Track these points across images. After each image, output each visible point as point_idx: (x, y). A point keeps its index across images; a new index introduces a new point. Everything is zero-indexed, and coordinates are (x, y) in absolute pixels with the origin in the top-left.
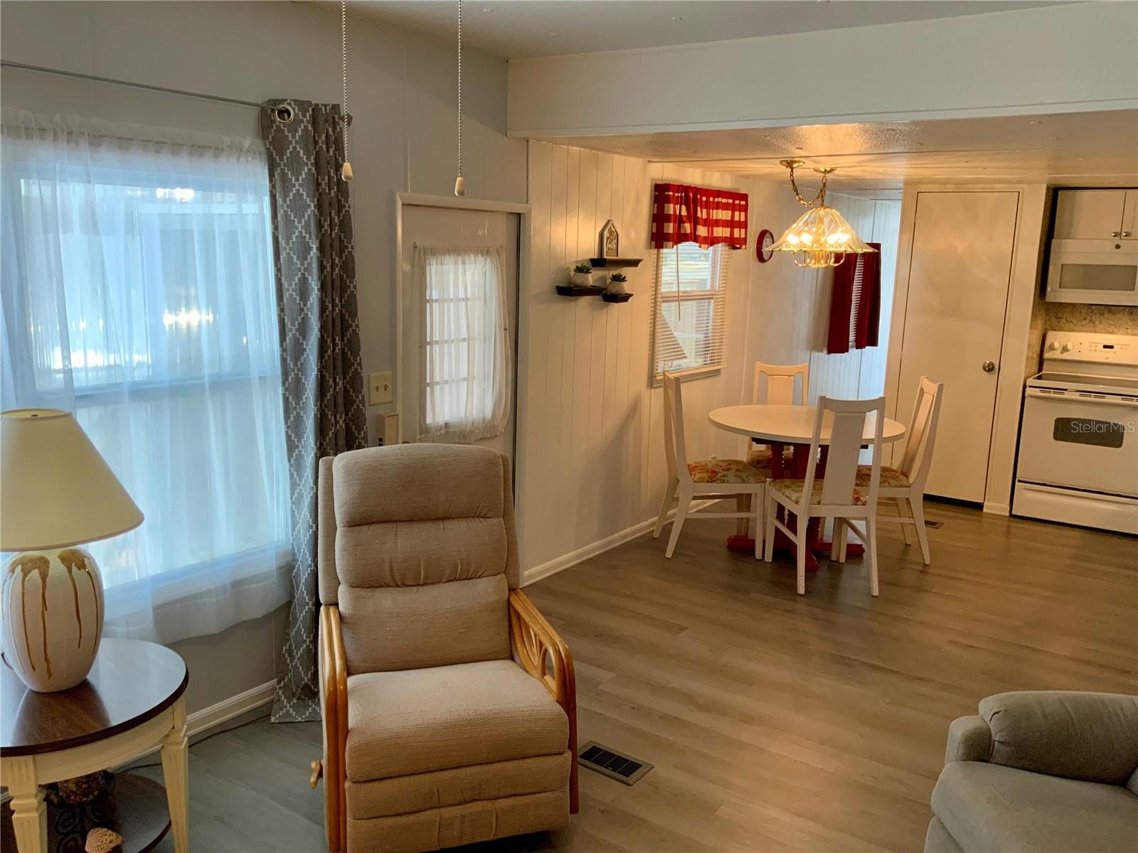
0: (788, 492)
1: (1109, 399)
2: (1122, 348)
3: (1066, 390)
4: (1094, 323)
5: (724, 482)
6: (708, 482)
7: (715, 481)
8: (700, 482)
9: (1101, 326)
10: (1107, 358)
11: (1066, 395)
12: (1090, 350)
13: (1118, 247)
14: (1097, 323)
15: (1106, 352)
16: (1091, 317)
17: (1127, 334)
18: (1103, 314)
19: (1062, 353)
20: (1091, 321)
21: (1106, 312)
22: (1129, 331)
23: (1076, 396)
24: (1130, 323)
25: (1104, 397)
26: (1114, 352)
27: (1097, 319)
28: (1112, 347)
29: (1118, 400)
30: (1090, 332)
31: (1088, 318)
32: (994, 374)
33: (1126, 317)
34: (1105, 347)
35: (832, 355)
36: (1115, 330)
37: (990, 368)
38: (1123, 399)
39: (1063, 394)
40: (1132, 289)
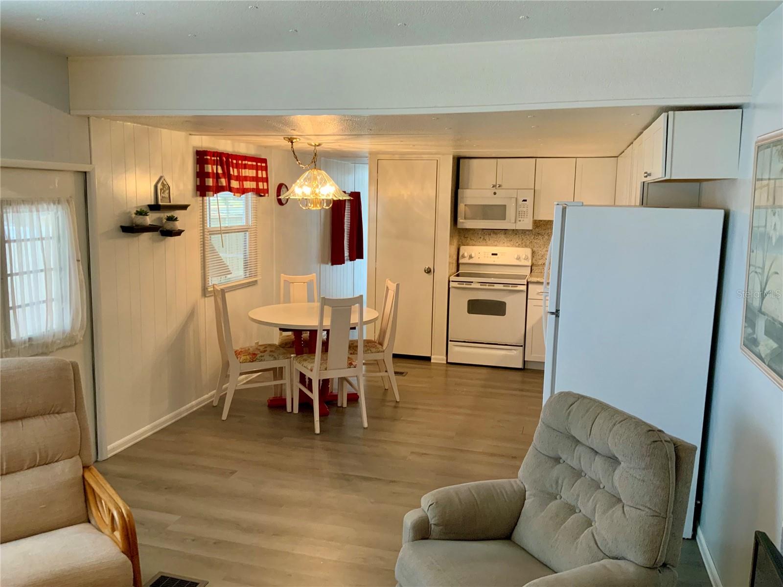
0: (305, 364)
1: (497, 287)
2: (502, 255)
3: (472, 282)
4: (485, 240)
5: (261, 360)
6: (250, 362)
7: (255, 360)
8: (244, 362)
9: (490, 242)
10: (494, 261)
11: (473, 286)
12: (485, 257)
13: (495, 193)
14: (487, 241)
15: (493, 258)
16: (484, 236)
17: (504, 246)
18: (490, 235)
19: (469, 259)
20: (484, 239)
21: (492, 234)
22: (505, 244)
23: (478, 286)
24: (505, 240)
25: (493, 286)
26: (498, 258)
27: (487, 237)
28: (496, 254)
29: (501, 287)
30: (484, 246)
31: (482, 237)
32: (431, 274)
33: (503, 236)
34: (493, 254)
35: (335, 266)
36: (498, 244)
37: (428, 271)
38: (504, 286)
39: (471, 285)
40: (505, 219)
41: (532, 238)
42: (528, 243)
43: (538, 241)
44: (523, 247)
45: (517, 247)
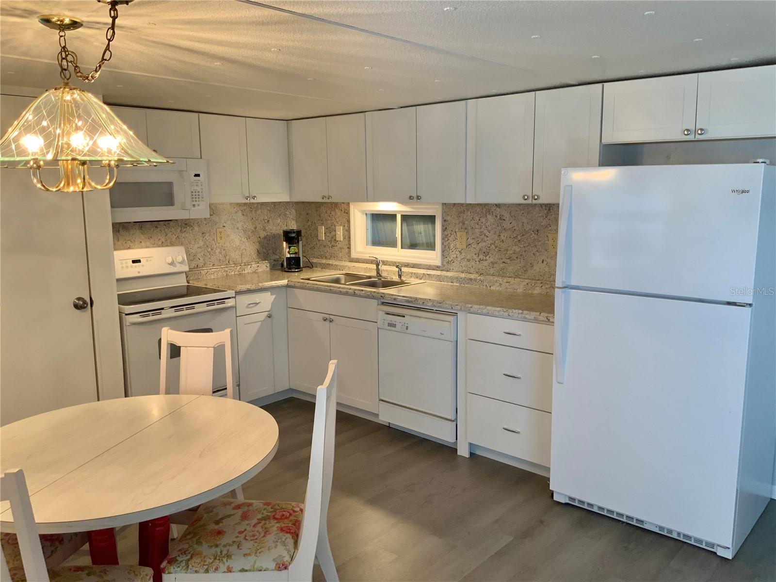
2: (147, 261)
15: (136, 267)
17: (142, 247)
22: (143, 244)
26: (143, 266)
28: (139, 261)
29: (204, 307)
34: (134, 262)
37: (81, 305)
40: (172, 204)
41: (179, 231)
42: (174, 239)
43: (187, 235)
44: (167, 246)
45: (159, 246)
